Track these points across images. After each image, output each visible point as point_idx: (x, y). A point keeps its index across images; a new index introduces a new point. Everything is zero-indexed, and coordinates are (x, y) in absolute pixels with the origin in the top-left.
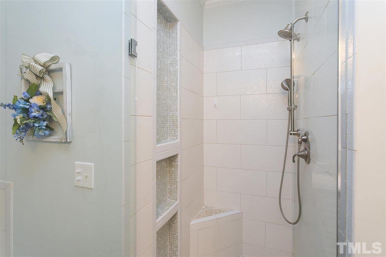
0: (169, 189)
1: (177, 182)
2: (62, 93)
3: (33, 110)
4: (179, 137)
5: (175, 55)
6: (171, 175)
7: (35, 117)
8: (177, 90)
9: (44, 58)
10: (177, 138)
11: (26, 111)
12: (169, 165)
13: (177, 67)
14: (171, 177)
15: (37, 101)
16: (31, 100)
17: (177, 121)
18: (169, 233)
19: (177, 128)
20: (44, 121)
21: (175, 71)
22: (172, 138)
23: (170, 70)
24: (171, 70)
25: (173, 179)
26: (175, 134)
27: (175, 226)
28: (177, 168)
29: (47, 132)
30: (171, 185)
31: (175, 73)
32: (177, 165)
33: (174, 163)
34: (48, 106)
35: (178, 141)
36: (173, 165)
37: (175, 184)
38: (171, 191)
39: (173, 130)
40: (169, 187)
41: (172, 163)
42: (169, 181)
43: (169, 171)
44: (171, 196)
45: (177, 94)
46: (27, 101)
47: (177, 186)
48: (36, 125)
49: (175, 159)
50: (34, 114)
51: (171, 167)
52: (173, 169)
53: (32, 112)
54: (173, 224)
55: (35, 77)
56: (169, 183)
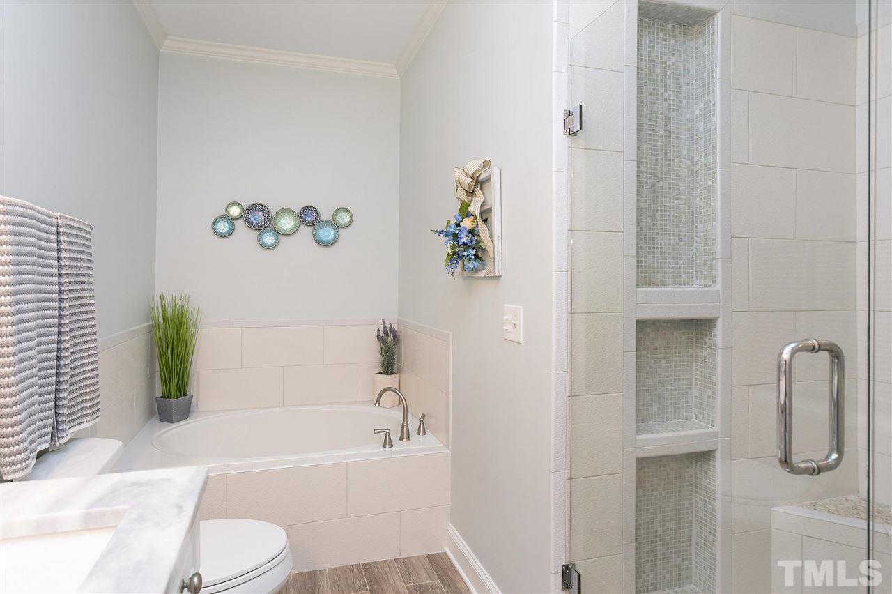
0: (696, 397)
1: (714, 384)
2: (490, 210)
3: (462, 235)
4: (719, 279)
5: (708, 93)
6: (701, 367)
7: (464, 244)
8: (714, 172)
9: (473, 167)
10: (714, 282)
11: (456, 237)
12: (697, 343)
13: (713, 119)
14: (701, 371)
15: (467, 223)
16: (461, 224)
17: (714, 244)
18: (697, 497)
19: (714, 259)
20: (473, 249)
21: (709, 131)
22: (702, 282)
23: (697, 130)
24: (701, 129)
25: (705, 377)
26: (709, 272)
27: (709, 484)
28: (716, 350)
29: (477, 264)
30: (700, 390)
31: (709, 135)
32: (715, 345)
33: (706, 340)
34: (477, 229)
35: (718, 287)
36: (706, 343)
37: (709, 387)
38: (700, 403)
39: (705, 264)
40: (695, 392)
41: (702, 339)
42: (696, 379)
43: (697, 356)
44: (700, 413)
45: (714, 182)
46: (458, 225)
47: (714, 393)
48: (465, 254)
49: (710, 331)
50: (463, 240)
51: (702, 348)
52: (705, 353)
53: (461, 238)
54: (705, 477)
55: (465, 192)
56: (696, 384)
